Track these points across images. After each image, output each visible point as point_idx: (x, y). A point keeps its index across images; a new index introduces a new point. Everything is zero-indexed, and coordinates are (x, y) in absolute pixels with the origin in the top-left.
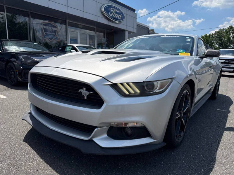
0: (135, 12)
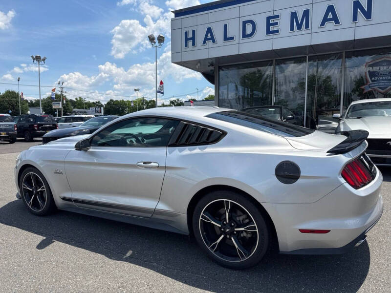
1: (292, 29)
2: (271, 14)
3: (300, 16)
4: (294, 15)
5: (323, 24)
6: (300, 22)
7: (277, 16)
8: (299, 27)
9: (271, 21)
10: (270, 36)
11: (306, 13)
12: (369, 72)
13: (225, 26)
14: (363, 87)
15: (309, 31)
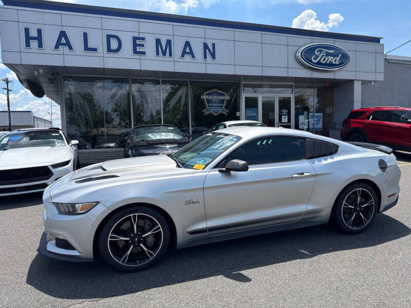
0: (379, 42)
1: (158, 54)
2: (137, 35)
3: (164, 44)
4: (158, 42)
5: (183, 56)
6: (164, 49)
7: (143, 39)
8: (164, 54)
9: (138, 42)
10: (137, 56)
11: (169, 43)
12: (206, 99)
13: (85, 35)
14: (203, 111)
15: (172, 59)
